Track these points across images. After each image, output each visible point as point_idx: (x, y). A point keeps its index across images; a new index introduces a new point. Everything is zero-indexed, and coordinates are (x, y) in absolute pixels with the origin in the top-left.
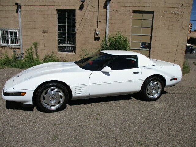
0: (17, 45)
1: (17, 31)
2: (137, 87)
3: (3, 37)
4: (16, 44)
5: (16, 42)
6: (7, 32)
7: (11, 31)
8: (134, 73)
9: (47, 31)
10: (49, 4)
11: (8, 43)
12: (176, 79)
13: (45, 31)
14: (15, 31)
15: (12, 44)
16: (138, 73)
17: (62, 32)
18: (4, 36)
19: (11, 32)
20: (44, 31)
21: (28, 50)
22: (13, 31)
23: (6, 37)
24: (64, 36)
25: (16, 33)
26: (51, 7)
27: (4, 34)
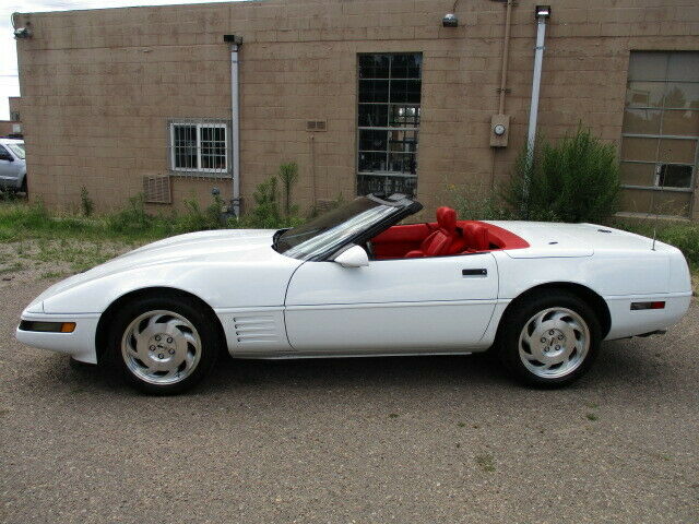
0: (223, 171)
1: (224, 126)
2: (480, 329)
3: (180, 147)
4: (218, 171)
5: (220, 162)
6: (194, 130)
7: (205, 126)
8: (467, 272)
9: (321, 125)
10: (331, 37)
11: (195, 166)
12: (660, 305)
13: (317, 126)
14: (217, 126)
15: (206, 170)
16: (481, 272)
17: (371, 128)
18: (183, 144)
19: (204, 131)
20: (311, 125)
21: (263, 188)
22: (211, 126)
23: (191, 147)
24: (377, 144)
25: (220, 133)
26: (338, 47)
27: (182, 138)
